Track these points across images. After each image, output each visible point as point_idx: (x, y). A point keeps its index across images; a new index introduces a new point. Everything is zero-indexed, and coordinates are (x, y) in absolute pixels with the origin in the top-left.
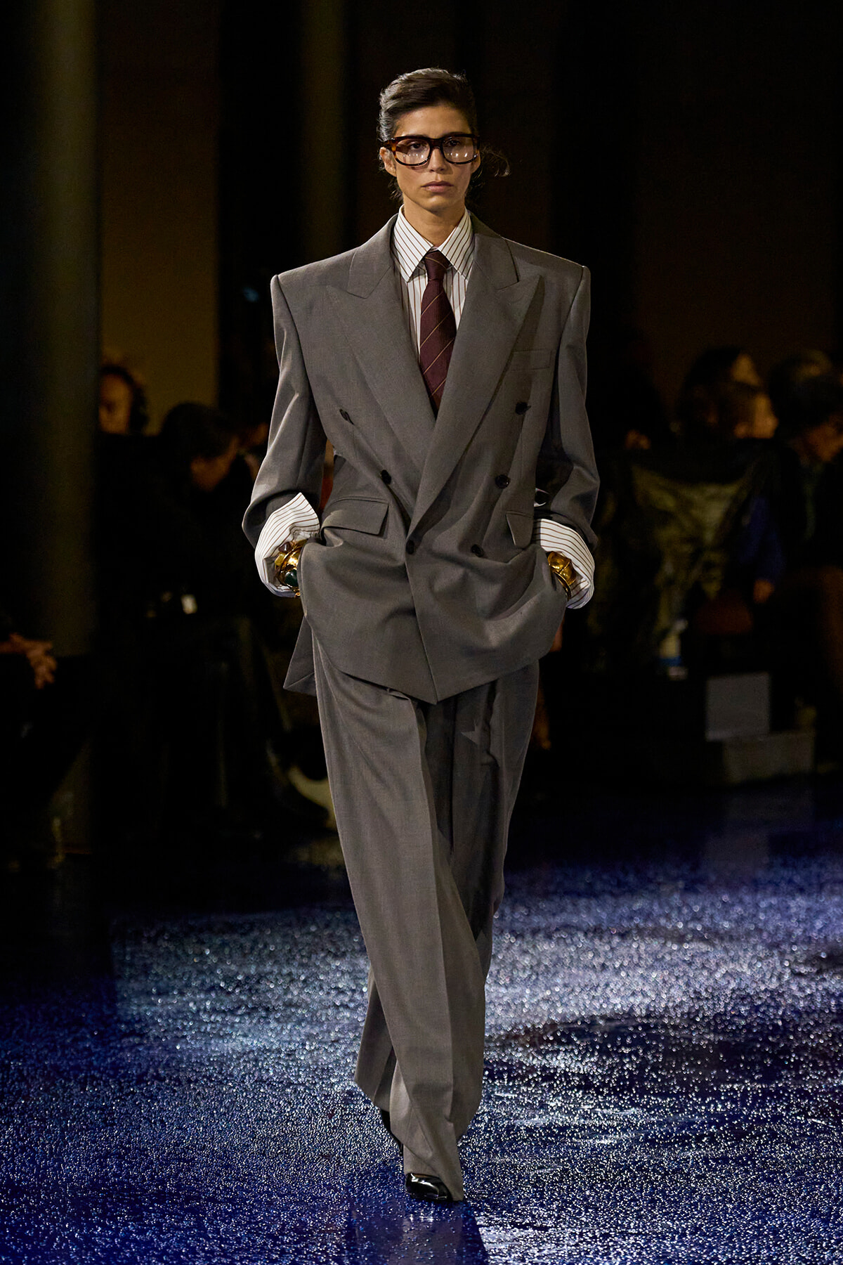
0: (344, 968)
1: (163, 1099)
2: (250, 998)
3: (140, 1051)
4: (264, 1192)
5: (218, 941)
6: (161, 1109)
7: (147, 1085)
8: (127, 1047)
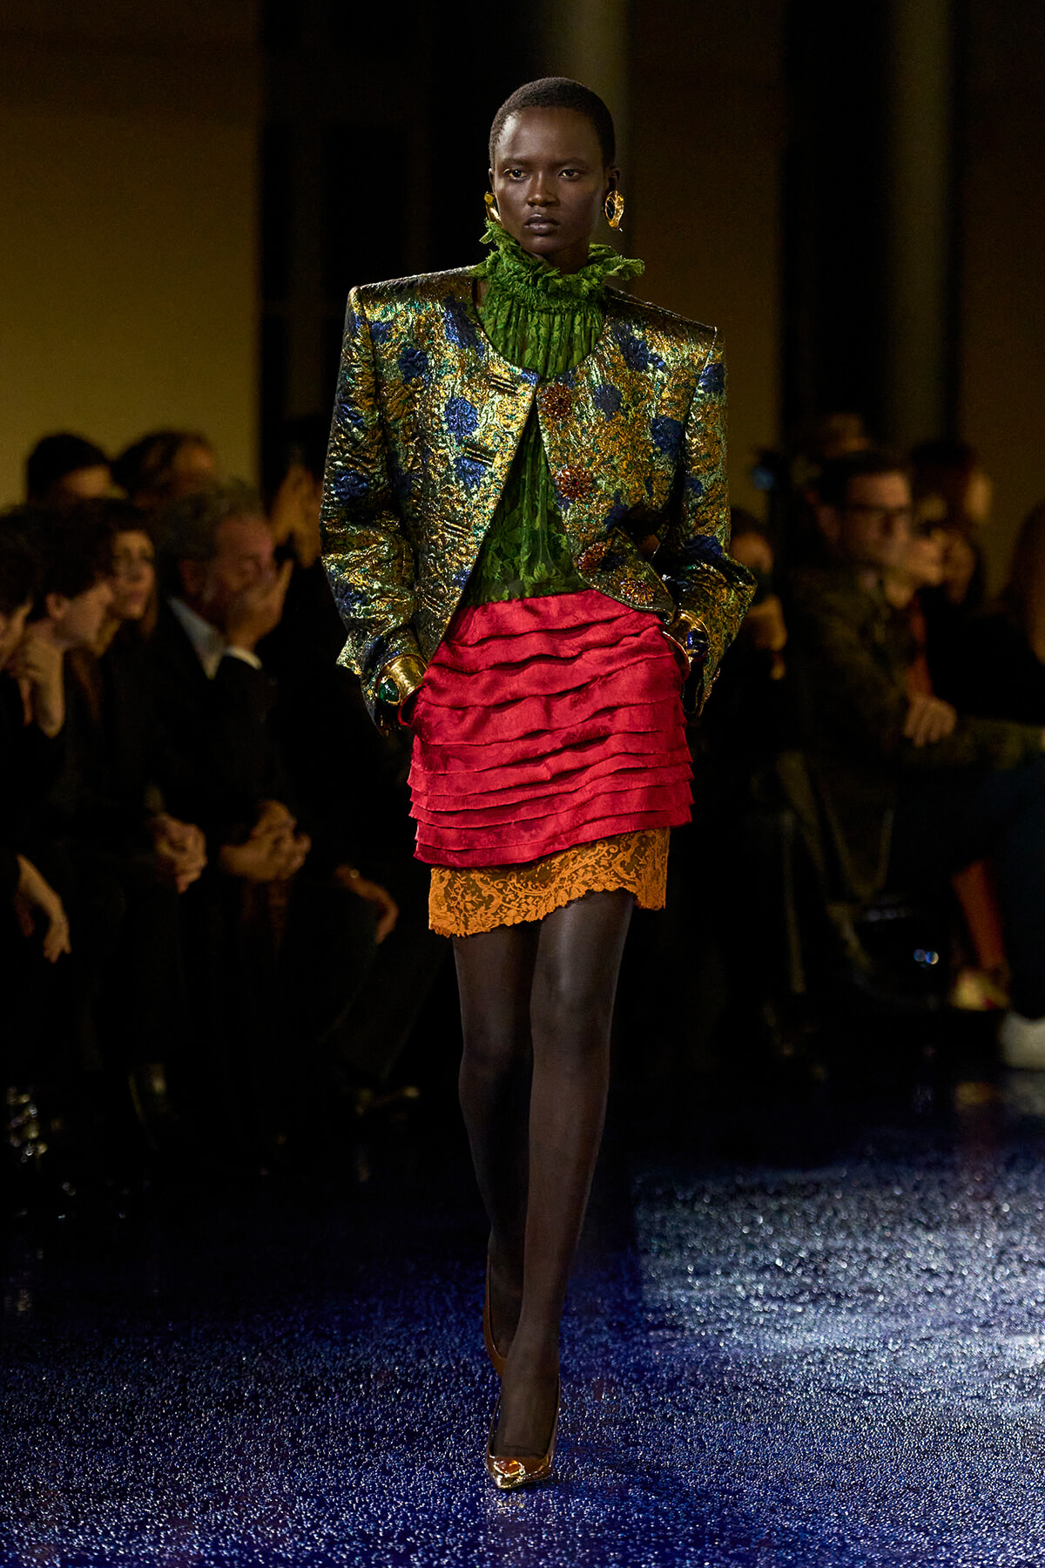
0: (939, 1244)
1: (702, 1411)
2: (815, 1280)
3: (672, 1349)
4: (833, 1534)
5: (773, 1206)
6: (699, 1425)
7: (681, 1393)
8: (654, 1343)
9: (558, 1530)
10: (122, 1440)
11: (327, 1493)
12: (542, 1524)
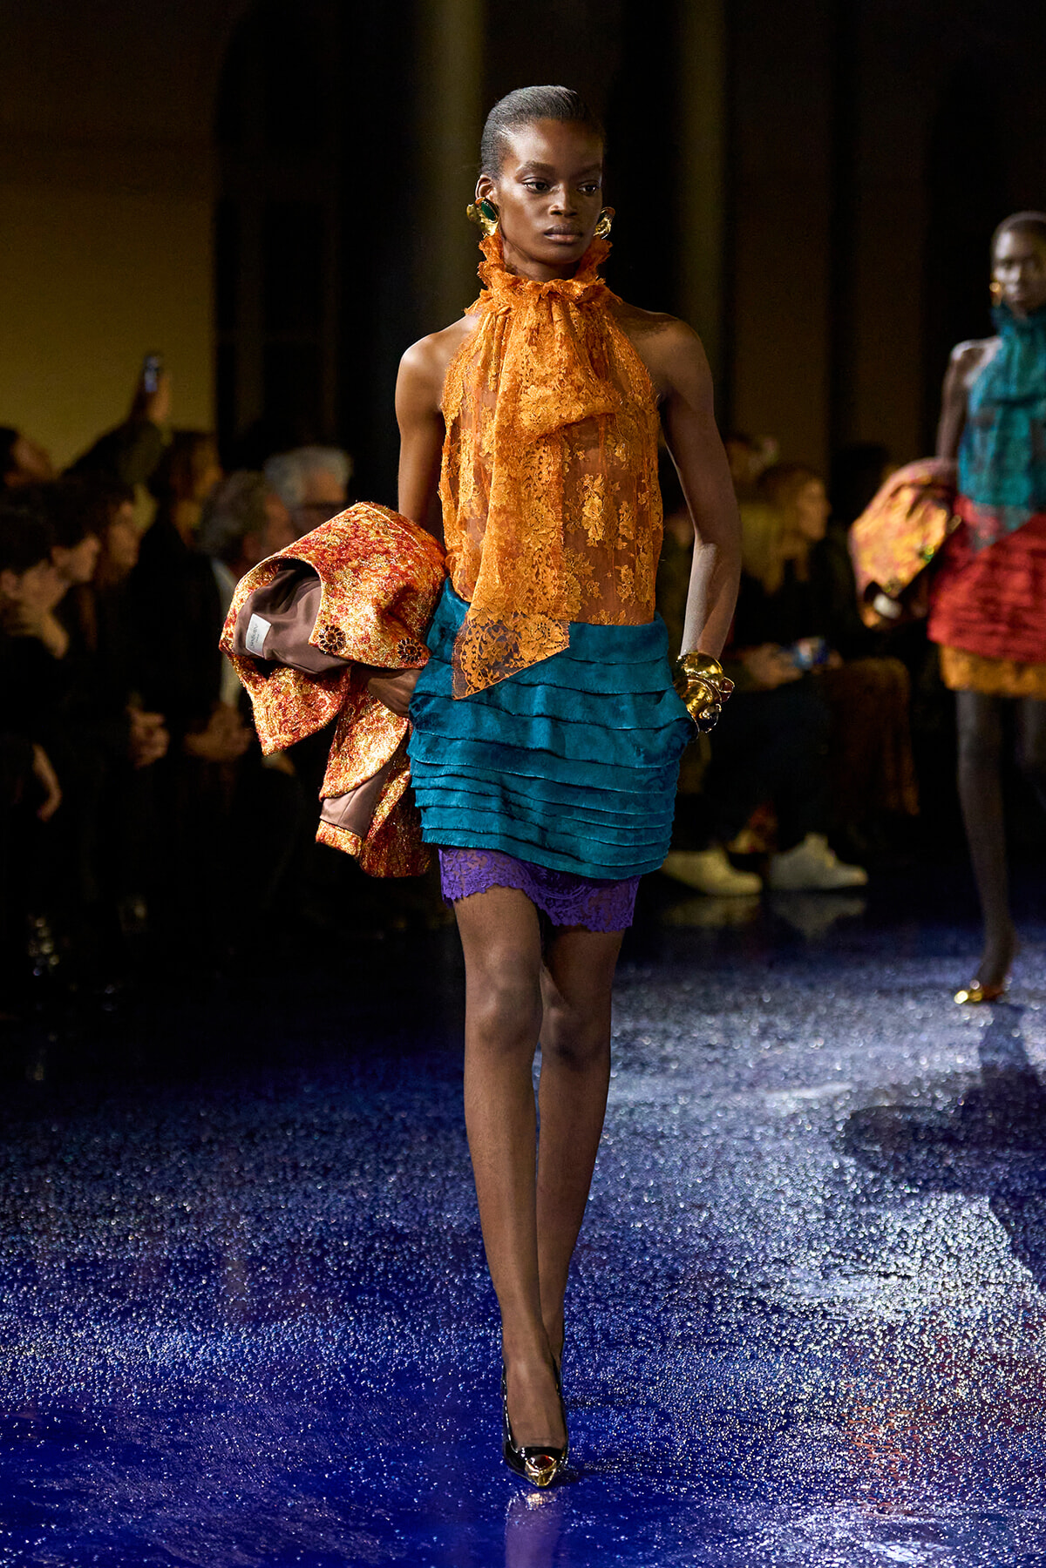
9: (433, 1239)
10: (111, 1175)
11: (263, 1212)
12: (422, 1234)
